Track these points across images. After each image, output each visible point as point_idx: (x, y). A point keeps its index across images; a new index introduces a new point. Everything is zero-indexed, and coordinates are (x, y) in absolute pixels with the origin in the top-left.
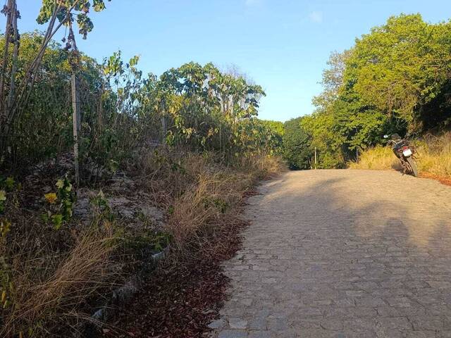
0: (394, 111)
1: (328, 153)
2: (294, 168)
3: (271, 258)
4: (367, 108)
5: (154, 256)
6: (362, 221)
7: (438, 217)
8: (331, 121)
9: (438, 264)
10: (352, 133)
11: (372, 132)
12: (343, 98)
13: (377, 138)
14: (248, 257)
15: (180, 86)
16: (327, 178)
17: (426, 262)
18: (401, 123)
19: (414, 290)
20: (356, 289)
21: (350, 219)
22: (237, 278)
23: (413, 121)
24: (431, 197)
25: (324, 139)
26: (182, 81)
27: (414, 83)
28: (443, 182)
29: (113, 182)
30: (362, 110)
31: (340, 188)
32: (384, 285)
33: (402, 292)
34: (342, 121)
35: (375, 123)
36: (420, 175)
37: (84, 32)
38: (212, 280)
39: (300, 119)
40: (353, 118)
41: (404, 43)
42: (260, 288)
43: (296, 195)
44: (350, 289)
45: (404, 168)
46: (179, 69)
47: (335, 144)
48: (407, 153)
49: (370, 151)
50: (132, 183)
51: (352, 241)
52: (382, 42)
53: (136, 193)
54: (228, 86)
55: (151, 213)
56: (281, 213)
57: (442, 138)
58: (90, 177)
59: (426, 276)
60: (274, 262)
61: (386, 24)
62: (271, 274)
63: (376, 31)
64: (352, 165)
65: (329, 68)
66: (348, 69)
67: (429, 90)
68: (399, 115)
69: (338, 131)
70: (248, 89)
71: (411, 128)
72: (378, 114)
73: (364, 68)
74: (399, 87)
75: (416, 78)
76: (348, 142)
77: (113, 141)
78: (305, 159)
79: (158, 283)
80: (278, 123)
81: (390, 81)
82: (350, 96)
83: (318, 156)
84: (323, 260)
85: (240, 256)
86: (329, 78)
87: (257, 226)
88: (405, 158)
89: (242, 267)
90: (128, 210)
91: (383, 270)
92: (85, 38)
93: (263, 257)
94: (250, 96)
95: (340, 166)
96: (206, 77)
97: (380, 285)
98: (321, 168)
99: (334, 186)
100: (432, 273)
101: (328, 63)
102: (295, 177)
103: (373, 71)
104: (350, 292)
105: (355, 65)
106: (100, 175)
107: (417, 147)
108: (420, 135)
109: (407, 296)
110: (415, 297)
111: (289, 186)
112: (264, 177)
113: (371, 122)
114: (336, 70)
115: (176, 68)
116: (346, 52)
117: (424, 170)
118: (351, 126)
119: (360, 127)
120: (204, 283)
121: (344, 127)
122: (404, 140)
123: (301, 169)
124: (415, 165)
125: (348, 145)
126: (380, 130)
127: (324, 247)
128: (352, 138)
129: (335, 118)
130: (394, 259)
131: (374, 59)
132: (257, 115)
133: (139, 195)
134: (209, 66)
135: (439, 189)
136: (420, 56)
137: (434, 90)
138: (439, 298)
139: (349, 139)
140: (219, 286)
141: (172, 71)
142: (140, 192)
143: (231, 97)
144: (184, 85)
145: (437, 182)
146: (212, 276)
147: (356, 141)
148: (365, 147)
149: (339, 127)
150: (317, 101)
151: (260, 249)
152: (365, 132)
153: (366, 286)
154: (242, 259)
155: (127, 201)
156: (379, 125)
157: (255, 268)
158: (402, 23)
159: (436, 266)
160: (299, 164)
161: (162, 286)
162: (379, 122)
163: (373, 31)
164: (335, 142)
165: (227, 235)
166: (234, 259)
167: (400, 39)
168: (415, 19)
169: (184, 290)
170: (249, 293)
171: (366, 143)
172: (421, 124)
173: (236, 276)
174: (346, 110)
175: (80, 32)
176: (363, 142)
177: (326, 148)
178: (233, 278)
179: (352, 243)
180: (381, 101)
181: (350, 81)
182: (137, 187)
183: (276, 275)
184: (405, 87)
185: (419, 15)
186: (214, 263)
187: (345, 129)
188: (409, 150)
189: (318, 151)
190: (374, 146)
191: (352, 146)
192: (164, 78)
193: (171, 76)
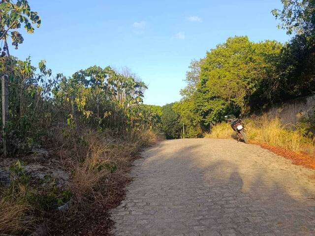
0: (232, 99)
1: (192, 127)
2: (169, 138)
3: (145, 206)
4: (215, 97)
5: (59, 208)
6: (208, 176)
7: (258, 171)
8: (192, 106)
9: (255, 205)
10: (206, 114)
11: (219, 113)
12: (200, 91)
13: (222, 117)
14: (129, 205)
15: (87, 83)
16: (188, 145)
17: (248, 203)
18: (236, 108)
19: (238, 224)
20: (200, 225)
21: (201, 174)
22: (120, 221)
23: (244, 106)
24: (254, 157)
25: (188, 117)
26: (88, 78)
27: (244, 81)
28: (262, 147)
29: (32, 153)
30: (212, 98)
31: (197, 152)
32: (219, 221)
33: (230, 225)
34: (199, 106)
35: (220, 107)
36: (249, 142)
37: (15, 44)
38: (102, 224)
39: (172, 104)
40: (206, 104)
41: (238, 55)
42: (135, 228)
43: (167, 158)
44: (197, 225)
45: (238, 137)
46: (86, 71)
47: (196, 121)
48: (240, 127)
49: (218, 126)
50: (47, 153)
51: (201, 190)
52: (224, 54)
53: (49, 161)
54: (121, 82)
55: (60, 175)
56: (155, 171)
57: (263, 117)
58: (14, 150)
59: (247, 214)
60: (148, 208)
61: (226, 42)
62: (144, 217)
63: (220, 47)
64: (207, 135)
65: (190, 70)
66: (202, 71)
67: (252, 86)
68: (235, 102)
69: (197, 112)
70: (135, 84)
71: (243, 110)
72: (222, 101)
73: (213, 71)
74: (234, 84)
75: (245, 78)
76: (204, 119)
77: (27, 124)
78: (177, 131)
79: (61, 228)
80: (158, 107)
81: (228, 80)
82: (204, 89)
83: (185, 129)
84: (180, 204)
85: (123, 205)
86: (190, 77)
87: (138, 181)
88: (239, 131)
89: (125, 213)
90: (42, 174)
91: (220, 211)
92: (17, 48)
93: (140, 205)
94: (137, 89)
95: (200, 136)
96: (105, 76)
97: (216, 221)
98: (187, 138)
99: (193, 151)
100: (251, 211)
101: (189, 67)
102: (168, 144)
103: (218, 73)
104: (196, 227)
105: (207, 69)
106: (23, 147)
107: (247, 123)
108: (248, 115)
109: (234, 228)
110: (239, 229)
111: (163, 152)
112: (146, 145)
113: (218, 106)
114: (195, 72)
115: (84, 70)
116: (201, 60)
117: (251, 139)
118: (205, 109)
119: (211, 110)
120: (95, 226)
121: (201, 110)
122: (237, 119)
123: (174, 138)
124: (245, 136)
125: (203, 122)
126: (224, 111)
127: (183, 195)
128: (206, 117)
129: (195, 104)
130: (227, 202)
131: (219, 65)
132: (143, 102)
133: (52, 162)
134: (108, 68)
135: (260, 151)
136: (246, 64)
137: (255, 86)
138: (254, 229)
139: (204, 118)
140: (106, 228)
141: (81, 71)
142: (53, 160)
143: (124, 90)
144: (90, 81)
145: (259, 147)
146: (102, 221)
147: (208, 119)
148: (214, 123)
149: (198, 110)
150: (183, 92)
151: (138, 199)
152: (214, 113)
153: (207, 223)
154: (125, 207)
155: (42, 167)
156: (223, 109)
157: (133, 213)
158: (236, 42)
159: (254, 206)
160: (173, 135)
161: (64, 230)
162: (223, 107)
163: (218, 47)
164: (195, 119)
165: (116, 189)
166: (119, 207)
167: (235, 52)
168: (244, 40)
169: (80, 232)
170: (127, 232)
171: (215, 120)
172: (249, 108)
173: (119, 220)
174: (202, 98)
175: (13, 44)
176: (214, 120)
177: (190, 123)
178: (116, 221)
179: (200, 191)
180: (224, 93)
181: (204, 80)
182: (50, 156)
183: (148, 217)
184: (238, 84)
185: (246, 37)
186: (104, 211)
187: (202, 111)
188: (241, 126)
189: (185, 125)
190: (221, 122)
191: (206, 122)
192: (75, 77)
193: (80, 75)
